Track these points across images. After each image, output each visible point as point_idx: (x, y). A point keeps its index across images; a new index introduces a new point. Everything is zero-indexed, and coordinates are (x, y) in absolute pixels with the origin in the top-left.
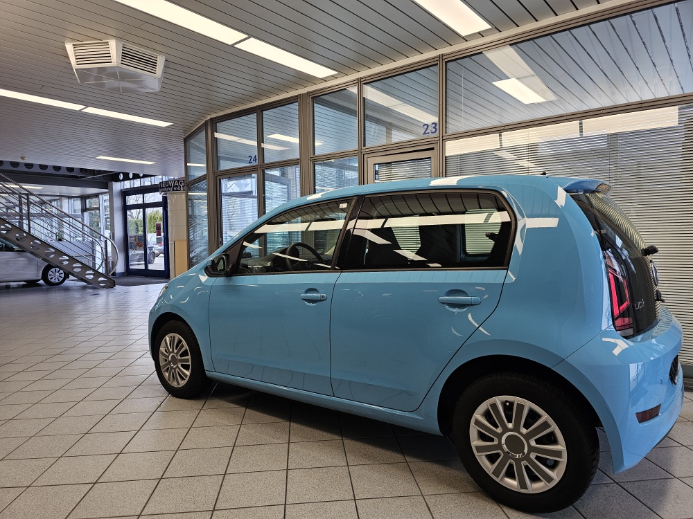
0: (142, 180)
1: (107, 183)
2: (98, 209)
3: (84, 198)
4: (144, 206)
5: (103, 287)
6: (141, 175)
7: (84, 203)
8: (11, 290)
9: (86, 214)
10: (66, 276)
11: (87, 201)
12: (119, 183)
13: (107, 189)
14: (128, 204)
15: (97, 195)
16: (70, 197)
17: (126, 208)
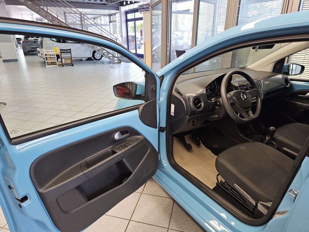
0: (134, 4)
1: (119, 7)
2: (115, 21)
3: (110, 15)
4: (135, 20)
5: (116, 63)
6: (133, 2)
7: (110, 18)
8: (83, 62)
9: (111, 24)
10: (102, 56)
11: (111, 17)
12: (124, 7)
13: (119, 10)
14: (128, 18)
15: (115, 14)
16: (104, 15)
17: (127, 21)
